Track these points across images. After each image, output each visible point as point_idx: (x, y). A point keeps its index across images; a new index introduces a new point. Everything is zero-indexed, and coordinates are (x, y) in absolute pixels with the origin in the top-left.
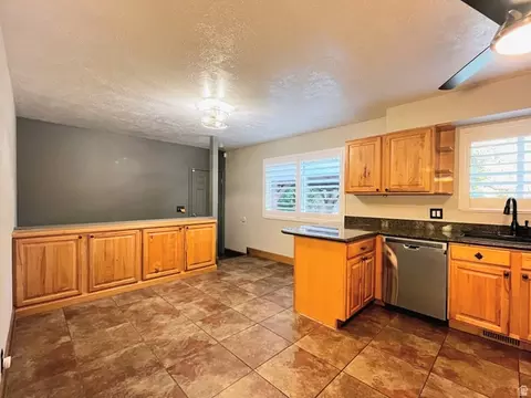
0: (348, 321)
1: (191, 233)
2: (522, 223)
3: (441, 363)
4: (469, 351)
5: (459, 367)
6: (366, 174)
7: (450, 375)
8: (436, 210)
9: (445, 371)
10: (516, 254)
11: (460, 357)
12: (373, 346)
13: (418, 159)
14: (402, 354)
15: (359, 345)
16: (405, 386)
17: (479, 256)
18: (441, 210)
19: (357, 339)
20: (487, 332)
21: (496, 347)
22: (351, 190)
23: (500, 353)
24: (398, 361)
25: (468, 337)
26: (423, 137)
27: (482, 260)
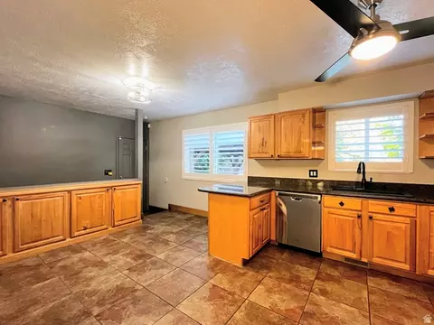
0: (251, 259)
1: (118, 193)
2: (368, 180)
3: (318, 285)
4: (336, 274)
5: (329, 287)
6: (263, 144)
7: (324, 292)
8: (313, 171)
9: (320, 290)
10: (365, 201)
11: (330, 278)
12: (270, 277)
13: (300, 133)
14: (290, 281)
15: (260, 277)
16: (293, 305)
17: (342, 204)
18: (316, 171)
19: (257, 272)
20: (347, 259)
21: (353, 268)
22: (252, 156)
23: (355, 273)
24: (288, 286)
25: (335, 264)
26: (304, 116)
27: (344, 207)
